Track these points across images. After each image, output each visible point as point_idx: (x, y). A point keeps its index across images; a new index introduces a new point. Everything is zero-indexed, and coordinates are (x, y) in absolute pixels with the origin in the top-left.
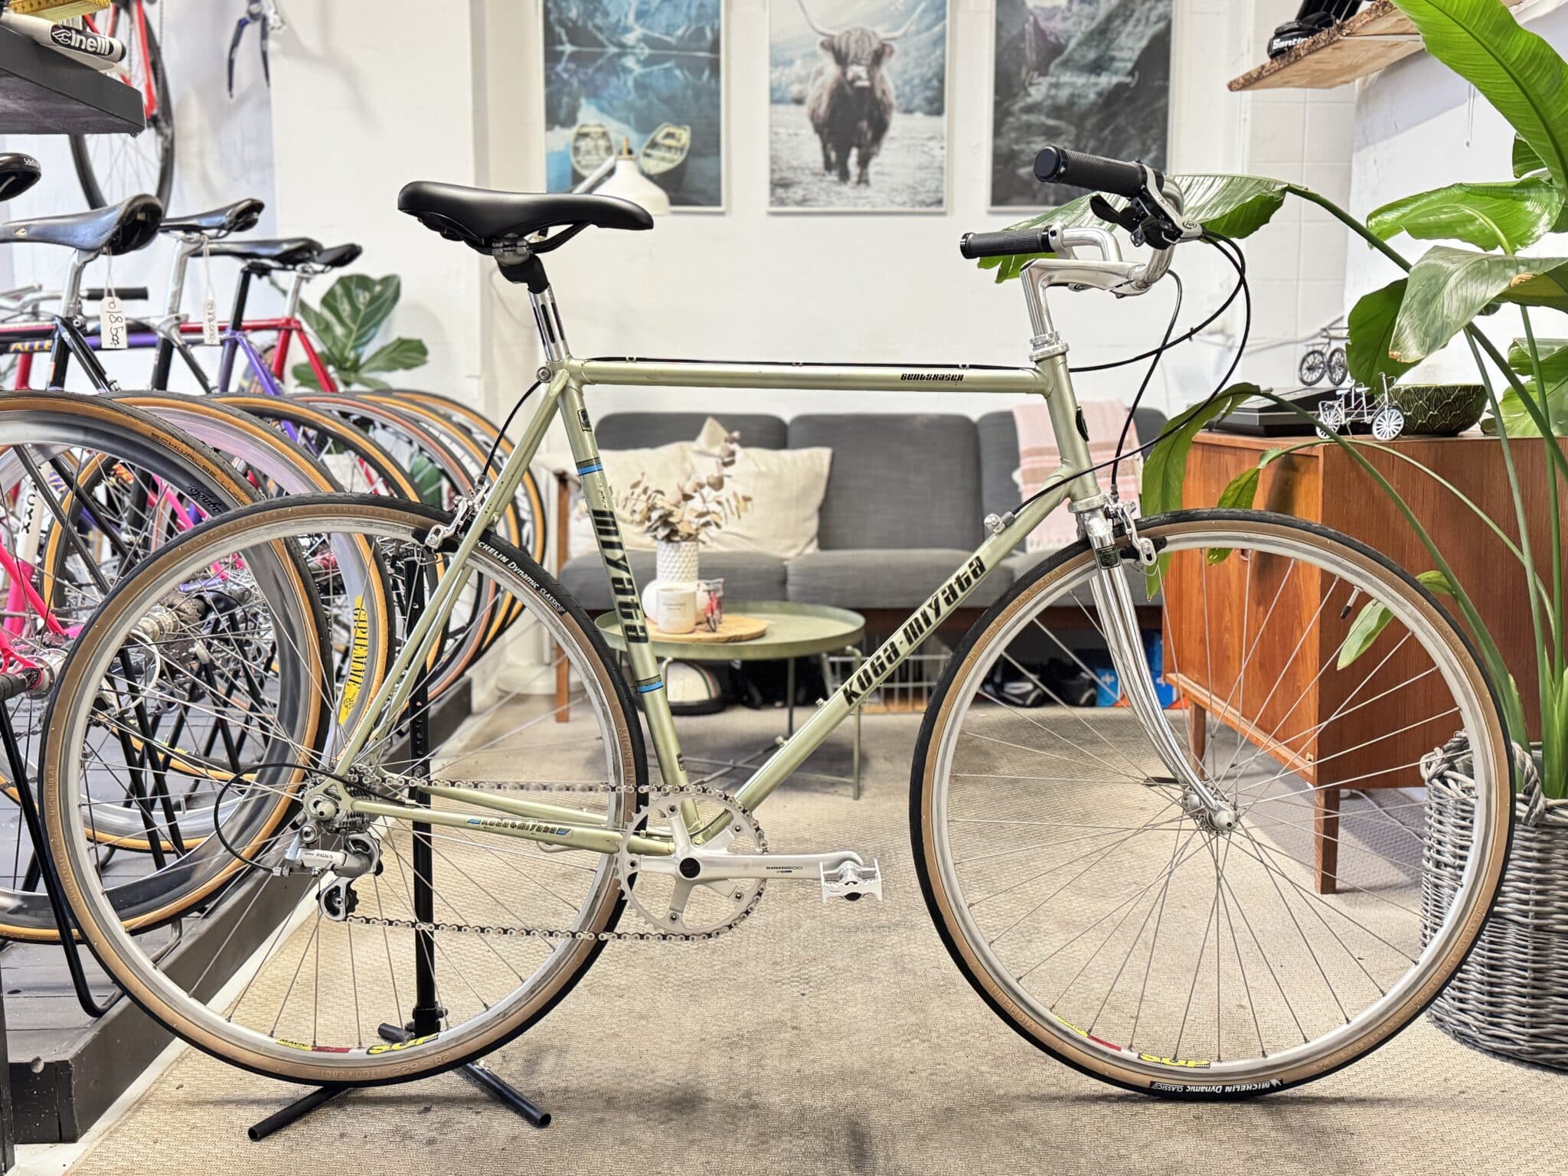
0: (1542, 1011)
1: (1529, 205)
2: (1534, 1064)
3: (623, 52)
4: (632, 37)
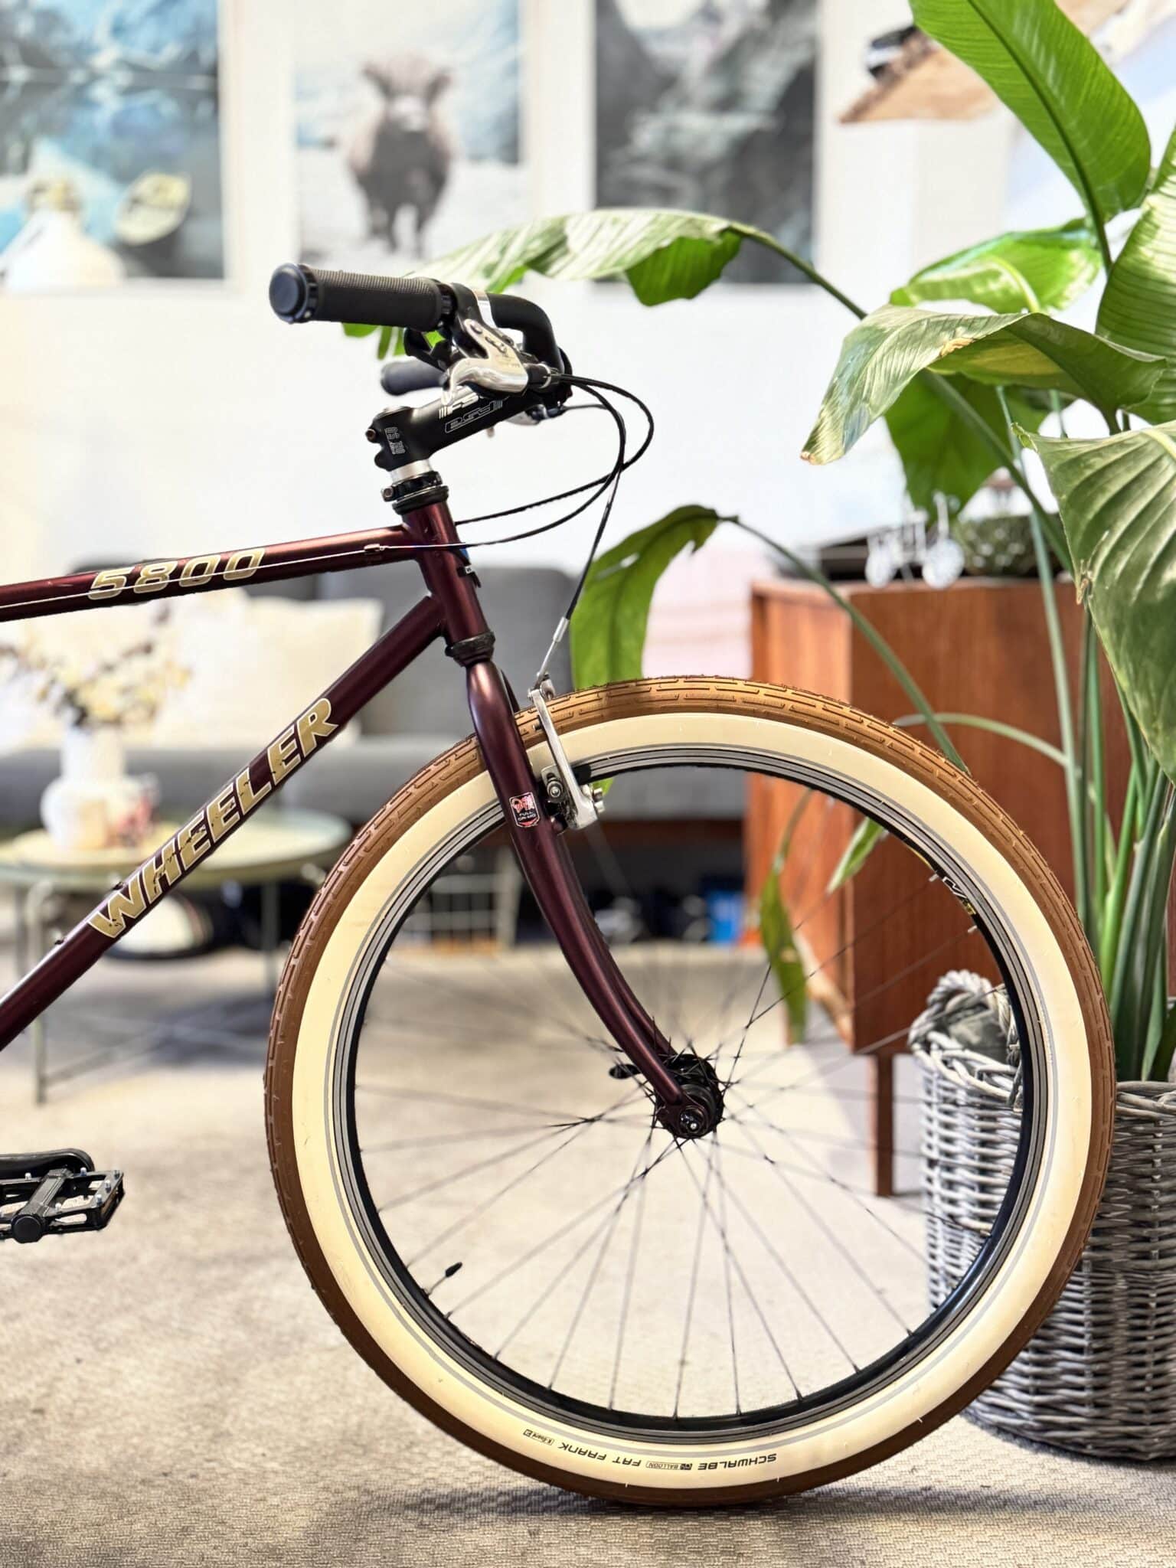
0: (1048, 1370)
1: (1074, 256)
2: (1045, 1446)
3: (94, 77)
4: (105, 58)
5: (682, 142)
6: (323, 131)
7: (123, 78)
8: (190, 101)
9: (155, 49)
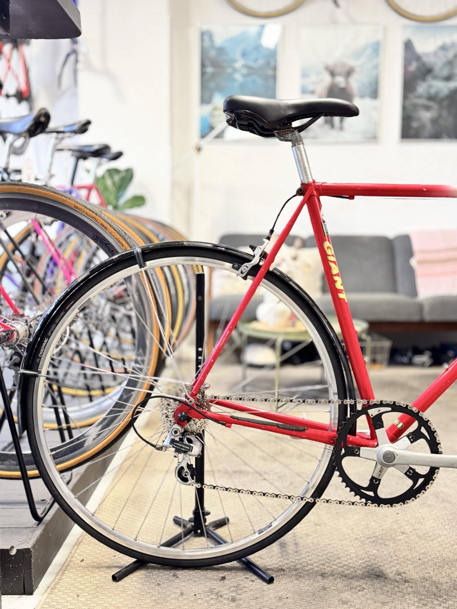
3: (235, 70)
4: (239, 64)
5: (433, 91)
6: (311, 88)
7: (244, 71)
8: (266, 78)
9: (256, 60)
